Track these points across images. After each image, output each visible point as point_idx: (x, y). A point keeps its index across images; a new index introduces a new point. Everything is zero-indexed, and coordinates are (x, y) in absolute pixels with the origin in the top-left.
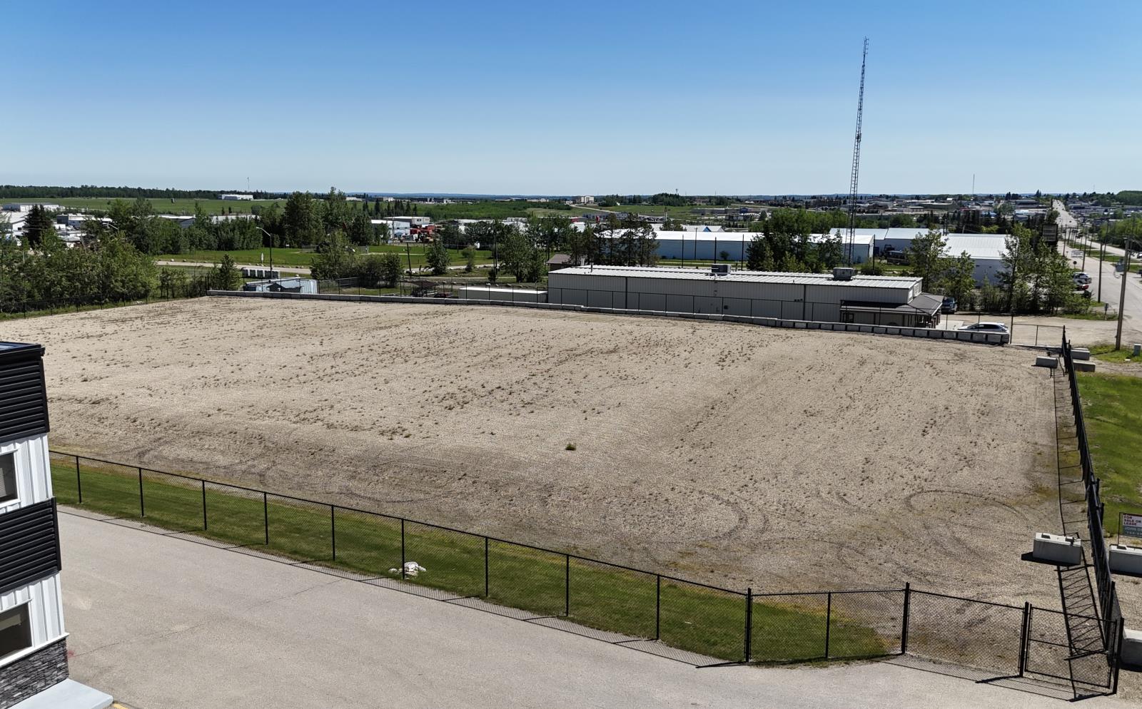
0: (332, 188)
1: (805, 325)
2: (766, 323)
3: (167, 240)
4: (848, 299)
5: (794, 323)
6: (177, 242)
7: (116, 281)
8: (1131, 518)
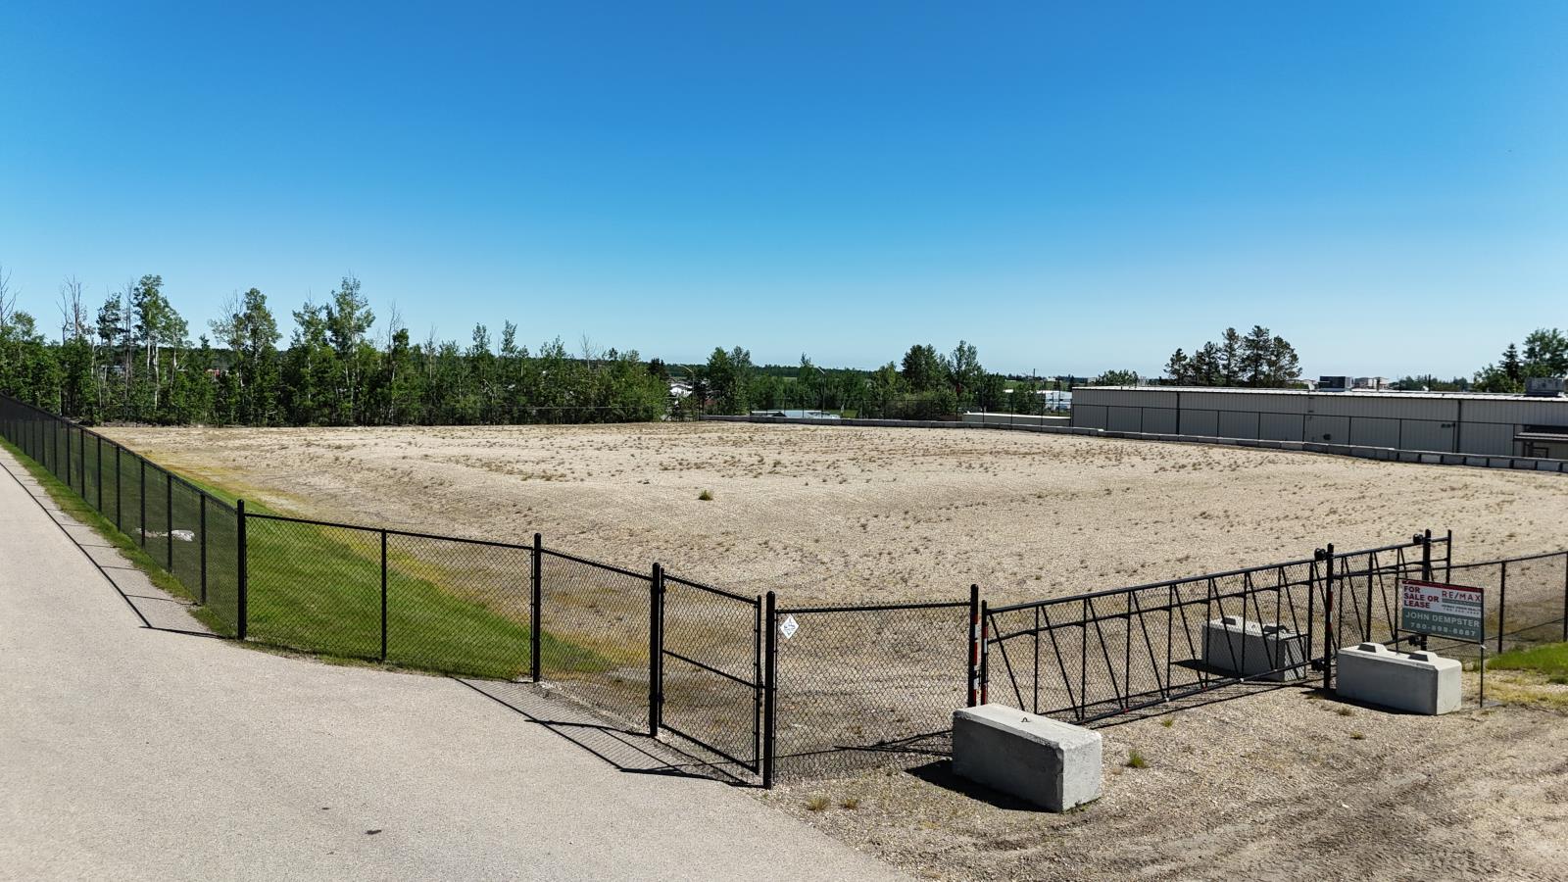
0: (962, 342)
1: (1438, 458)
2: (1371, 455)
3: (761, 394)
4: (1532, 423)
5: (1420, 455)
6: (772, 396)
7: (615, 402)
8: (1418, 590)
